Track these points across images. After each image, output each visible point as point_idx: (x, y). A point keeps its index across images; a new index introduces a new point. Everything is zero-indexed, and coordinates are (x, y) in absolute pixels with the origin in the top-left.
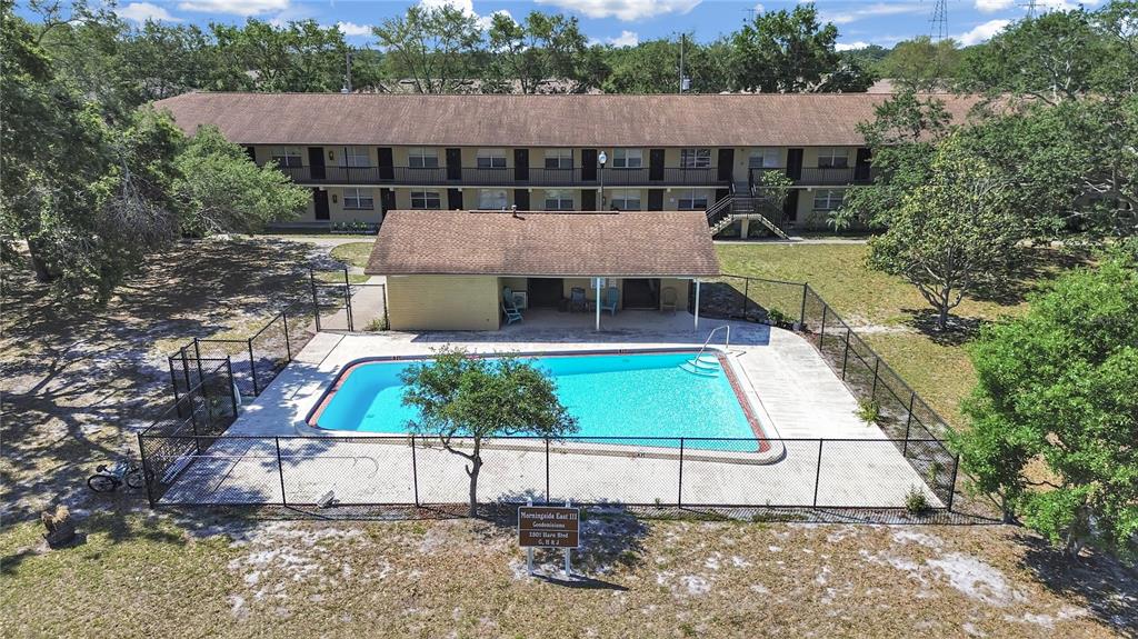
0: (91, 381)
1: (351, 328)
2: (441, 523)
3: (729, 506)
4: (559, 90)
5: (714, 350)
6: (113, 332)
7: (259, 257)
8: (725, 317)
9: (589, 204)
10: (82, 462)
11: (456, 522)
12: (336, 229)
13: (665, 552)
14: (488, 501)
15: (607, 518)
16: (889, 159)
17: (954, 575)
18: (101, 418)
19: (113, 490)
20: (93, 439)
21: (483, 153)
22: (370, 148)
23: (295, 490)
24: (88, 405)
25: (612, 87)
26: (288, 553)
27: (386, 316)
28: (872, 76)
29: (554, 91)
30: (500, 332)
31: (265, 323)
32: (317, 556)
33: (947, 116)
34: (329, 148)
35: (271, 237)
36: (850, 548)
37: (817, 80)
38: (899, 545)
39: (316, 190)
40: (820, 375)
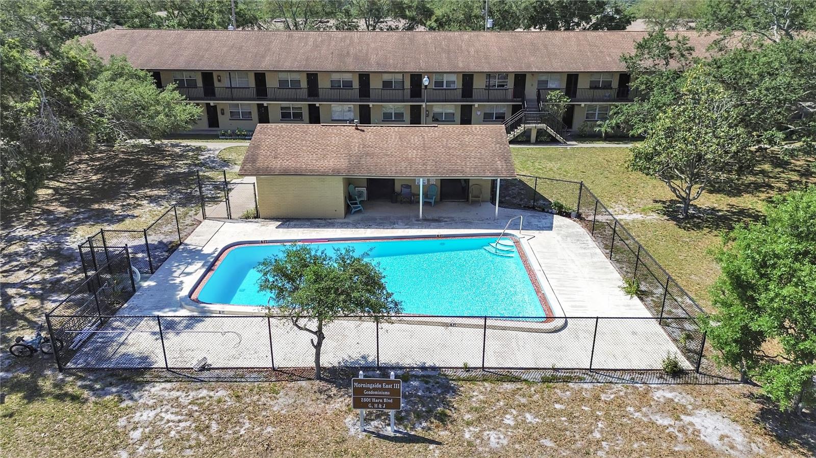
0: (24, 260)
1: (229, 217)
2: (292, 384)
3: (522, 369)
4: (393, 27)
5: (510, 235)
6: (45, 219)
7: (163, 158)
8: (518, 206)
9: (416, 119)
10: (9, 331)
11: (304, 383)
12: (223, 135)
13: (472, 410)
14: (330, 366)
15: (425, 379)
16: (646, 84)
17: (703, 430)
18: (28, 292)
19: (31, 356)
20: (20, 310)
21: (335, 77)
22: (249, 73)
23: (177, 355)
24: (19, 281)
25: (434, 25)
26: (167, 411)
27: (256, 207)
28: (630, 18)
29: (390, 29)
30: (346, 220)
31: (163, 211)
32: (190, 415)
33: (691, 49)
34: (218, 73)
35: (174, 141)
36: (620, 406)
37: (588, 20)
38: (658, 402)
39: (208, 105)
40: (593, 255)
